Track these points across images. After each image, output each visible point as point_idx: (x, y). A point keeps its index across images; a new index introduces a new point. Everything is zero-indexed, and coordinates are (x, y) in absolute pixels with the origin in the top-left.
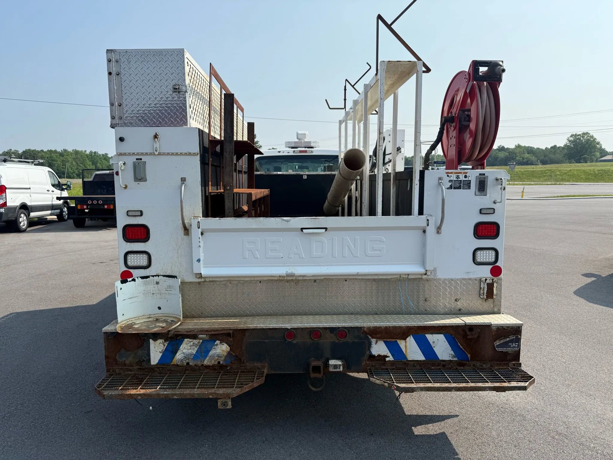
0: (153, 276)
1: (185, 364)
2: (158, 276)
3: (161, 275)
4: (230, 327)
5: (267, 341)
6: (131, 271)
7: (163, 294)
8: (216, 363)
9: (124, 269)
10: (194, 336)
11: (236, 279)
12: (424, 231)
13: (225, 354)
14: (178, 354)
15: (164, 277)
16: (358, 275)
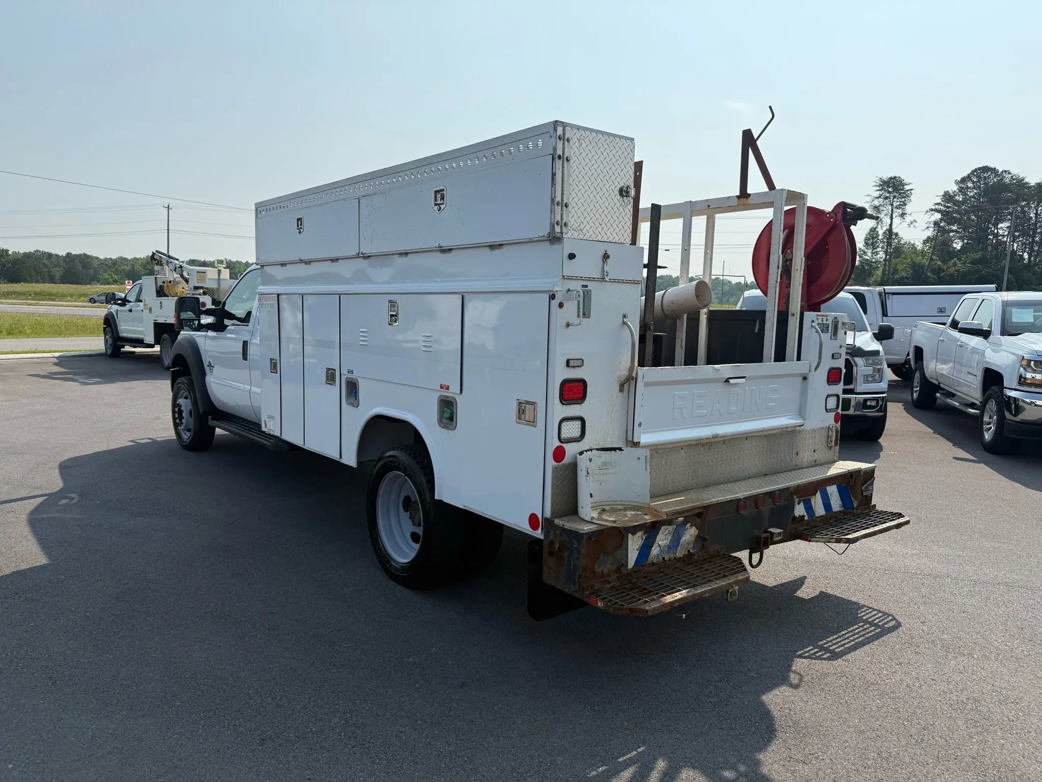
0: (586, 451)
1: (661, 559)
2: (591, 450)
3: (594, 449)
4: (698, 505)
5: (724, 517)
6: (564, 445)
7: (596, 474)
8: (687, 553)
9: (558, 444)
10: (668, 522)
11: (662, 447)
12: (805, 378)
13: (693, 539)
14: (653, 549)
15: (598, 451)
16: (763, 430)
